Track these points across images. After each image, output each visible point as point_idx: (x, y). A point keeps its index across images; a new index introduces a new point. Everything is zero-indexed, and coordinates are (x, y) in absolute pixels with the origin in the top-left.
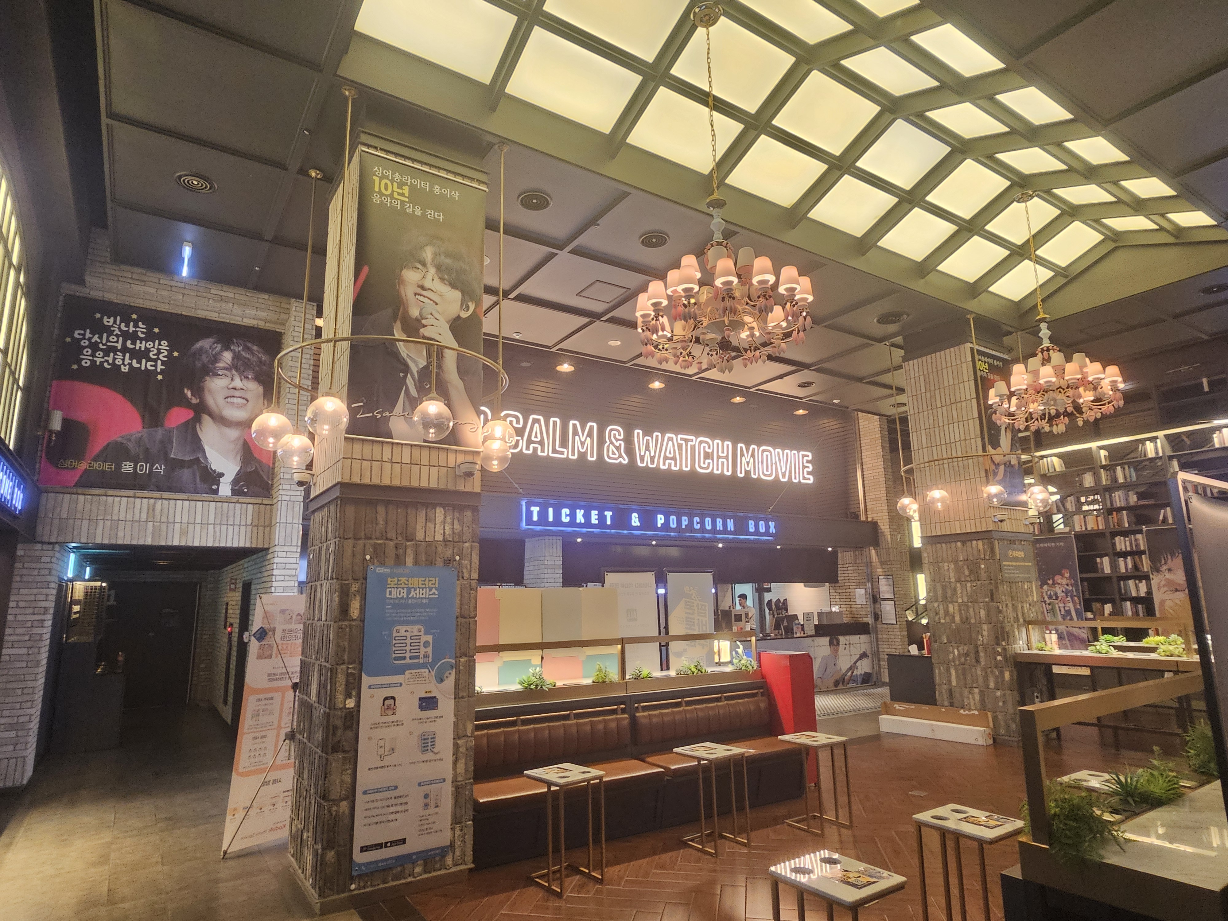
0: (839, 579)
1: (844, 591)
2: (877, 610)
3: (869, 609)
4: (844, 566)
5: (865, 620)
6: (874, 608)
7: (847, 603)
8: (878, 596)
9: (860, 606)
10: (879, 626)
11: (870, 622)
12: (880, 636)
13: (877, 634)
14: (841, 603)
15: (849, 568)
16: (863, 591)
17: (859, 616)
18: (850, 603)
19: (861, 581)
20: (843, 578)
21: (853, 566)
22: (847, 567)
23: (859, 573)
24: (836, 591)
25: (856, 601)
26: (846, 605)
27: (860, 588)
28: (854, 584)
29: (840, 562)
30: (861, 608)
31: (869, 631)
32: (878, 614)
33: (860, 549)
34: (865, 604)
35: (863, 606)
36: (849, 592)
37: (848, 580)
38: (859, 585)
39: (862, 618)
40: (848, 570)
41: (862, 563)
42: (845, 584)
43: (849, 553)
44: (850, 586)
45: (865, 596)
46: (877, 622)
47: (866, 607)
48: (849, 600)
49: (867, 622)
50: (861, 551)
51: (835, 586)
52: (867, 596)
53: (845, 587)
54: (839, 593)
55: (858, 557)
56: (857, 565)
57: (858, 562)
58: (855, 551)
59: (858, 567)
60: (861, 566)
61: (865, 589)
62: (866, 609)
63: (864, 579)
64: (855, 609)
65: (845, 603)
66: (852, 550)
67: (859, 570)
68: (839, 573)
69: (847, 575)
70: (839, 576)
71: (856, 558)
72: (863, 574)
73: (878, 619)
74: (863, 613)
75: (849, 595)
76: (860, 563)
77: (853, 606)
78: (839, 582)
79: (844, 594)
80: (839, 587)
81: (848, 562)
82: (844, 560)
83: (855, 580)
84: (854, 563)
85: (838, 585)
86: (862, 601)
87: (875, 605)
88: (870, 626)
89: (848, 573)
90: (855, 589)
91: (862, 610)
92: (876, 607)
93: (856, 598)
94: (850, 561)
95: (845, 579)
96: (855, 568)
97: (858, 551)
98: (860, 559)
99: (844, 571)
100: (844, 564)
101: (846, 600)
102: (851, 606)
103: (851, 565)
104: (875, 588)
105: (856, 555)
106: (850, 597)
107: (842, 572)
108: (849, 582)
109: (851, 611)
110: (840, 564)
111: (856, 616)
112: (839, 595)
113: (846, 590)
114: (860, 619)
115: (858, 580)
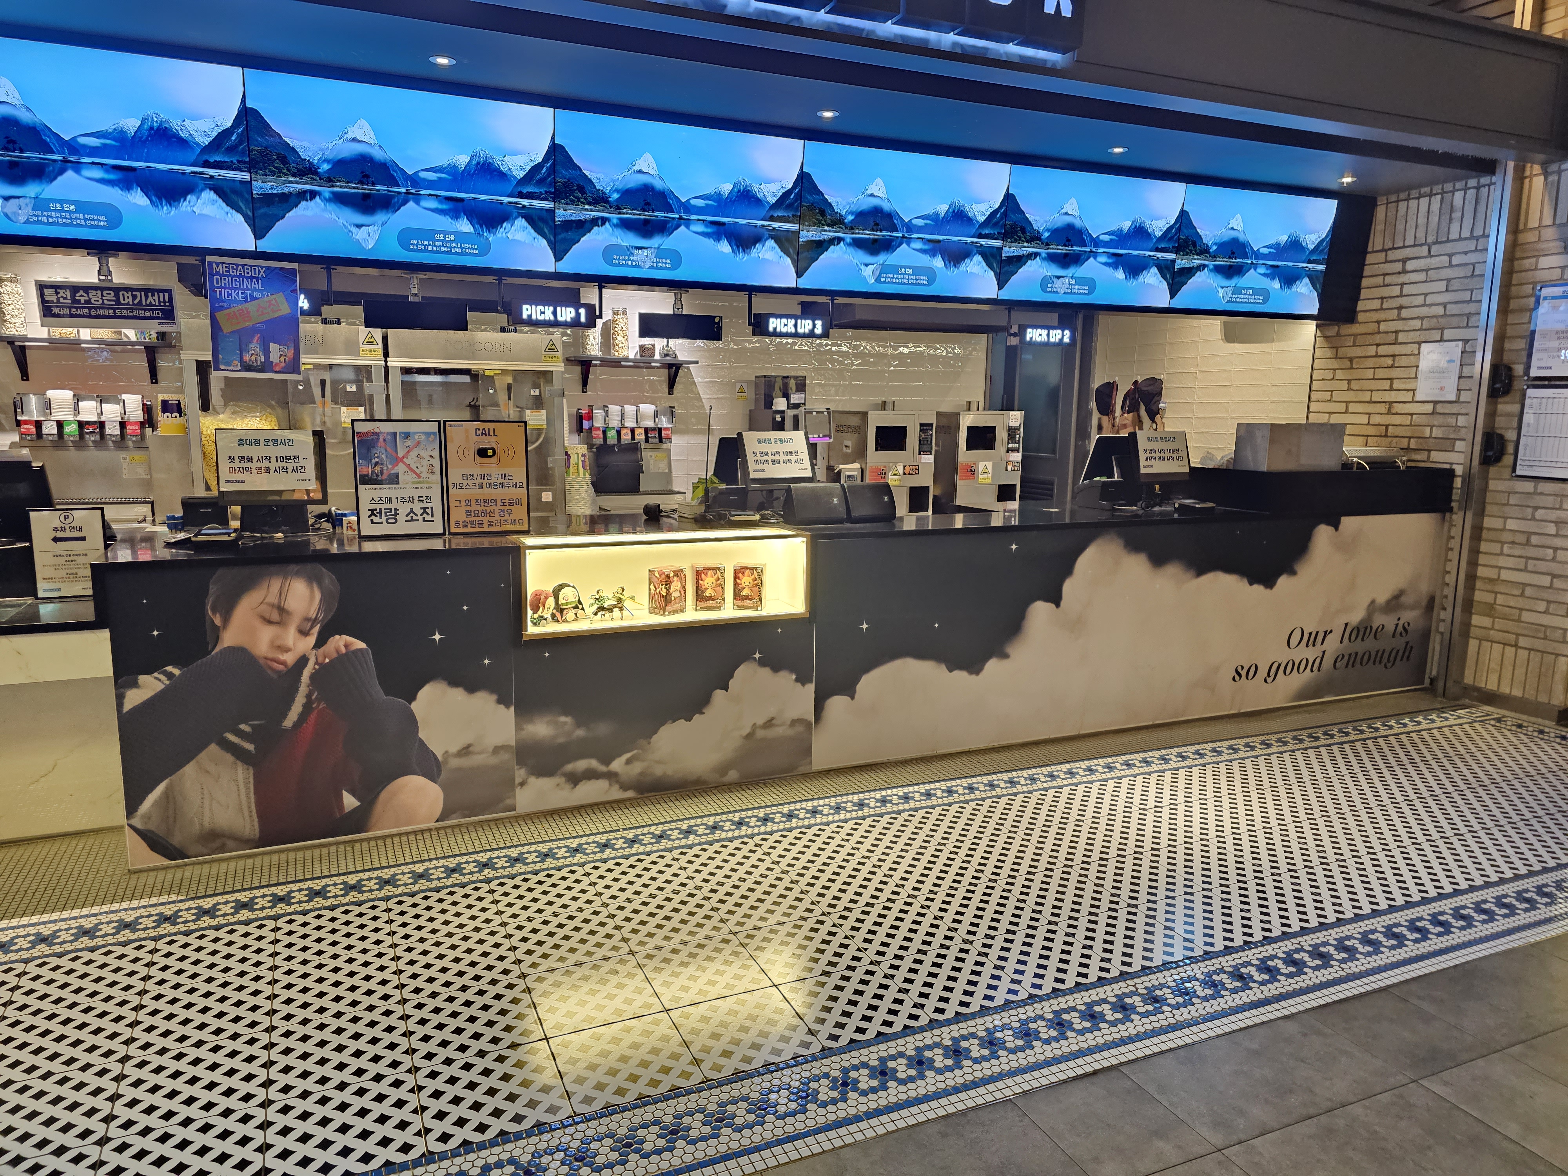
0: (1361, 306)
1: (1372, 351)
2: (1500, 423)
3: (1462, 421)
4: (1392, 255)
5: (1440, 459)
6: (1491, 415)
7: (1376, 397)
8: (1519, 369)
9: (1429, 408)
10: (1493, 485)
11: (1459, 470)
12: (1488, 522)
13: (1481, 513)
14: (1350, 396)
15: (1410, 265)
16: (1454, 351)
17: (1415, 444)
18: (1393, 396)
19: (1452, 309)
20: (1376, 304)
21: (1430, 255)
22: (1404, 261)
23: (1448, 281)
24: (1342, 352)
25: (1414, 391)
26: (1371, 402)
27: (1441, 340)
28: (1417, 324)
29: (1376, 241)
30: (1434, 413)
31: (1450, 500)
32: (1501, 437)
33: (1472, 182)
34: (1453, 398)
35: (1439, 408)
36: (1394, 356)
37: (1400, 308)
38: (1442, 329)
39: (1429, 451)
40: (1404, 271)
41: (1472, 237)
42: (1383, 327)
43: (1424, 201)
44: (1400, 335)
45: (1461, 371)
46: (1493, 470)
47: (1454, 411)
48: (1386, 385)
49: (1447, 466)
50: (1478, 188)
51: (1338, 335)
52: (1466, 371)
53: (1378, 339)
54: (1351, 360)
55: (1457, 215)
56: (1448, 248)
57: (1454, 235)
58: (1453, 192)
59: (1450, 256)
60: (1466, 253)
61: (1466, 341)
62: (1451, 421)
63: (1467, 302)
64: (1406, 420)
65: (1367, 396)
66: (1437, 189)
67: (1451, 266)
68: (1365, 282)
69: (1396, 290)
70: (1364, 294)
71: (1451, 219)
72: (1467, 281)
73: (1498, 459)
74: (1436, 432)
75: (1392, 366)
76: (1460, 239)
77: (1397, 408)
78: (1361, 317)
79: (1370, 363)
80: (1355, 336)
81: (1409, 241)
82: (1400, 226)
83: (1424, 311)
84: (1434, 243)
85: (1355, 329)
86: (1442, 389)
87: (1496, 403)
88: (1458, 482)
89: (1402, 285)
90: (1419, 343)
91: (1435, 423)
92: (1499, 412)
93: (1416, 377)
94: (1421, 235)
95: (1384, 306)
96: (1438, 259)
97: (1463, 192)
98: (1465, 223)
99: (1387, 274)
100: (1393, 248)
101: (1373, 385)
102: (1390, 409)
103: (1424, 251)
104: (1509, 337)
105: (1452, 210)
106: (1395, 373)
107: (1380, 280)
108: (1402, 316)
109: (1387, 426)
110: (1373, 252)
111: (1404, 443)
112: (1352, 368)
113: (1380, 348)
114: (1417, 457)
115: (1441, 307)
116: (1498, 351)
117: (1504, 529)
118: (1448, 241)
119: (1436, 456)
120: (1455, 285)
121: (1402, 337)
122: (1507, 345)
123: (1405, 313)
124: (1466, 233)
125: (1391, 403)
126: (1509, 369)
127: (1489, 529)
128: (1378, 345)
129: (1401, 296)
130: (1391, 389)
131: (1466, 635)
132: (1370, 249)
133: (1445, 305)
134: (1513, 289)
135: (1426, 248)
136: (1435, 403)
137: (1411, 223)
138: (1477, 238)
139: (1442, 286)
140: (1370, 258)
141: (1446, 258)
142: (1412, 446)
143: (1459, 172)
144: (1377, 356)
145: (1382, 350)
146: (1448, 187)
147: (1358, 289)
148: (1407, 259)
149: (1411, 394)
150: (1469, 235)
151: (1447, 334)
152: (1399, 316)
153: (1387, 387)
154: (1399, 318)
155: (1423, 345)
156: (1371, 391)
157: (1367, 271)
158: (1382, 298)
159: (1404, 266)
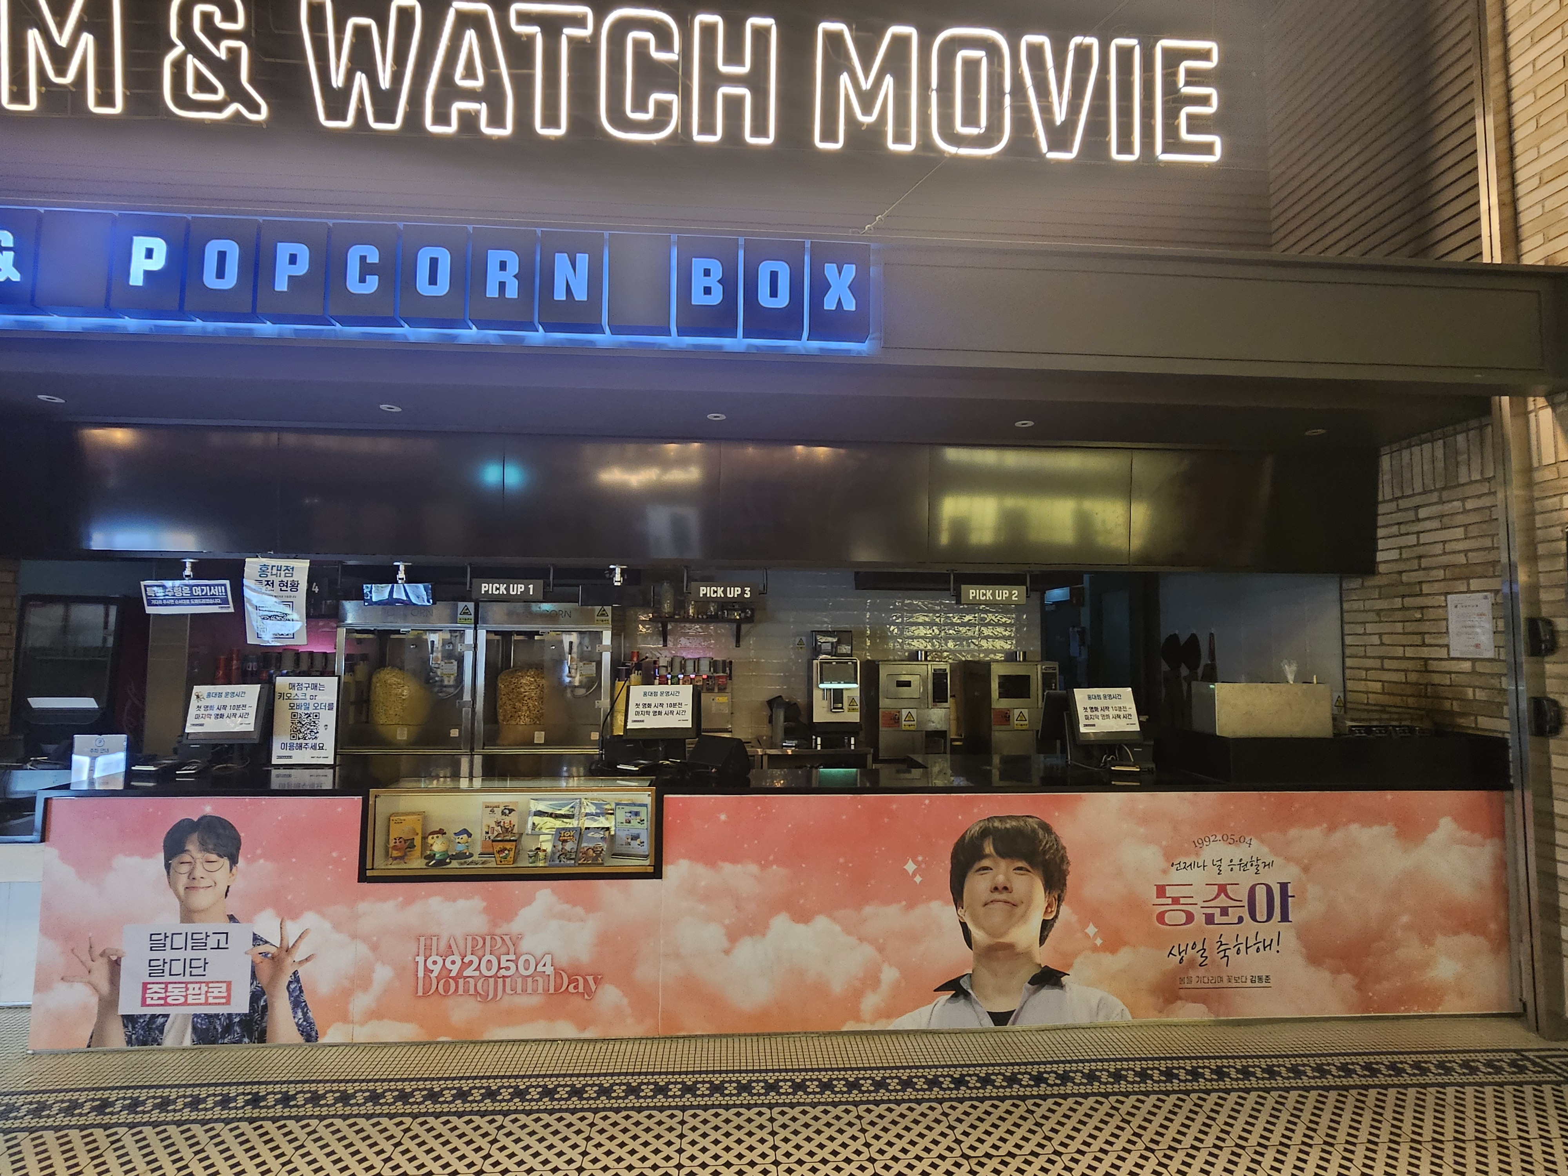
0: (1380, 556)
1: (1398, 603)
2: (1551, 685)
3: (1504, 681)
4: (1403, 503)
5: (1486, 723)
6: (1533, 677)
7: (1410, 652)
9: (1467, 666)
11: (1511, 737)
15: (1423, 513)
16: (1484, 602)
17: (1456, 707)
18: (1425, 652)
19: (1475, 558)
20: (1394, 555)
21: (1441, 502)
22: (1417, 509)
23: (1466, 527)
24: (1368, 605)
25: (1447, 646)
26: (1404, 658)
27: (1468, 591)
28: (1440, 574)
29: (1385, 490)
30: (1473, 672)
31: (1507, 775)
32: (1556, 703)
33: (1473, 424)
34: (1492, 656)
35: (1479, 667)
36: (1422, 608)
37: (1420, 558)
38: (1468, 579)
39: (1476, 716)
40: (1418, 520)
42: (1405, 578)
43: (1427, 447)
44: (1425, 586)
45: (1495, 625)
46: (1551, 743)
47: (1496, 671)
48: (1417, 640)
49: (1498, 735)
50: (1479, 429)
51: (1362, 587)
52: (1499, 625)
54: (1379, 612)
55: (1463, 457)
56: (1459, 493)
57: (1462, 480)
58: (1454, 435)
59: (1463, 500)
60: (1477, 497)
61: (1492, 592)
62: (1493, 681)
63: (1489, 549)
64: (1446, 679)
65: (1400, 652)
66: (1438, 433)
67: (1465, 511)
68: (1381, 533)
69: (1412, 540)
70: (1381, 544)
71: (1457, 463)
72: (1484, 526)
73: (1556, 730)
74: (1481, 695)
75: (1421, 620)
76: (1471, 482)
77: (1433, 665)
78: (1382, 568)
79: (1398, 616)
80: (1379, 588)
81: (1418, 488)
82: (1407, 474)
83: (1445, 559)
84: (1444, 489)
85: (1377, 580)
86: (1478, 645)
87: (1541, 662)
89: (1418, 533)
90: (1445, 595)
91: (1477, 684)
92: (1548, 673)
93: (1447, 632)
94: (1428, 481)
95: (1404, 556)
96: (1450, 505)
97: (1464, 434)
98: (1473, 466)
99: (1401, 523)
100: (1403, 497)
101: (1404, 640)
102: (1426, 665)
103: (1434, 497)
104: (1545, 587)
105: (1457, 452)
106: (1426, 627)
107: (1394, 530)
108: (1423, 566)
109: (1426, 685)
110: (1384, 501)
111: (1447, 704)
112: (1380, 622)
113: (1406, 599)
114: (1462, 721)
115: (1462, 555)
118: (1458, 485)
119: (1482, 721)
120: (1473, 531)
121: (1426, 588)
123: (1424, 563)
124: (1476, 476)
125: (1425, 659)
128: (1403, 596)
129: (1418, 544)
130: (1424, 645)
132: (1380, 498)
133: (1466, 552)
135: (1436, 494)
136: (1474, 660)
137: (1417, 470)
138: (1489, 481)
139: (1460, 533)
140: (1381, 509)
141: (1459, 503)
142: (1457, 709)
144: (1403, 608)
145: (1409, 602)
146: (1449, 430)
147: (1375, 539)
148: (1419, 507)
149: (1445, 650)
150: (1479, 477)
151: (1475, 584)
152: (1420, 566)
153: (1419, 642)
154: (1420, 568)
155: (1449, 597)
156: (1404, 646)
157: (1381, 521)
158: (1400, 548)
159: (1417, 514)
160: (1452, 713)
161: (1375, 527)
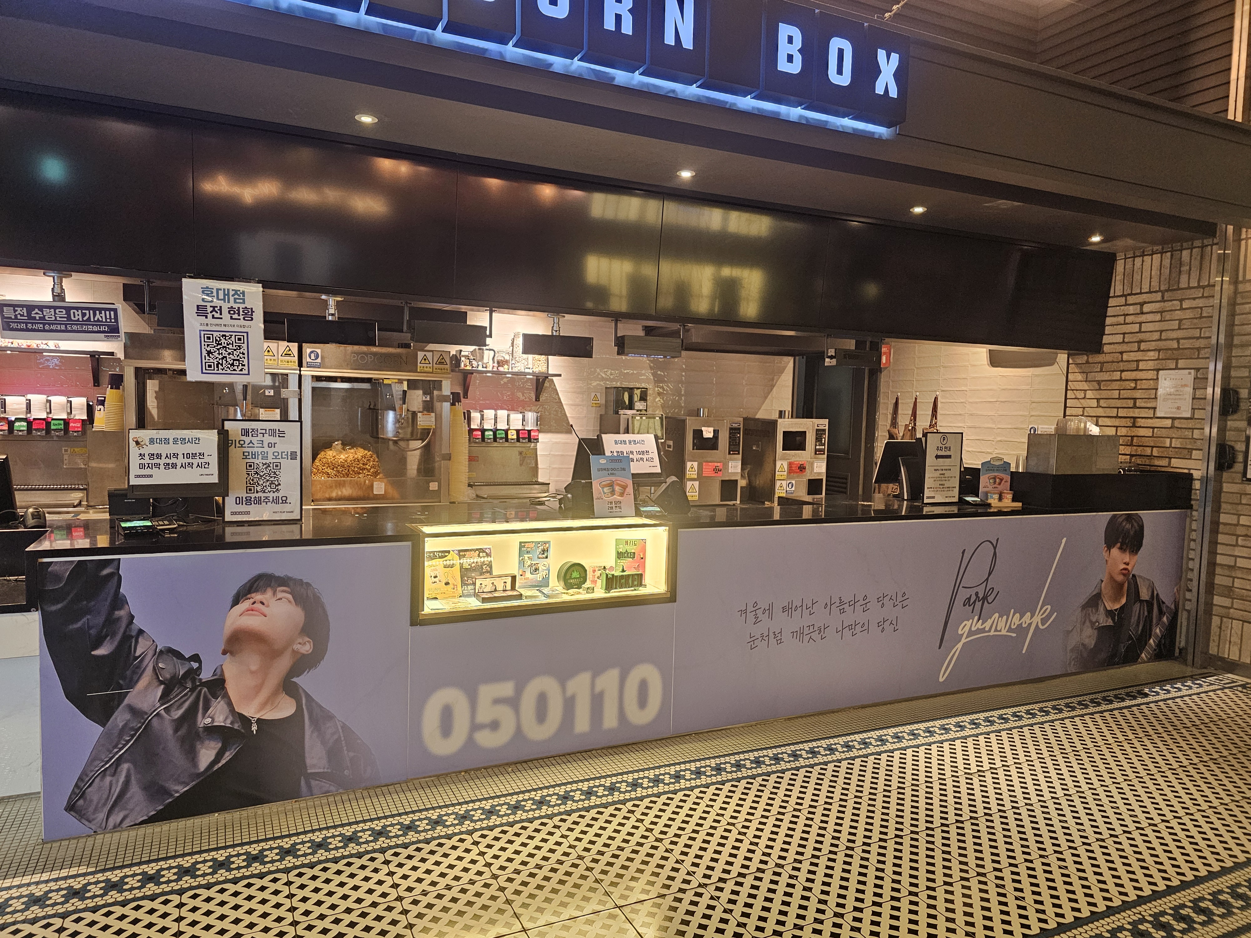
0: (1105, 339)
1: (1117, 375)
2: (1230, 435)
3: (1198, 434)
4: (1131, 300)
5: (1179, 465)
6: (1222, 430)
7: (1122, 413)
8: (1244, 393)
9: (1168, 423)
10: (1226, 487)
11: (1196, 474)
12: (1223, 518)
13: (1218, 511)
14: (1100, 412)
15: (1146, 308)
16: (1188, 377)
17: (1155, 452)
18: (1136, 413)
19: (1185, 344)
20: (1119, 338)
21: (1163, 300)
22: (1142, 304)
23: (1180, 321)
24: (1091, 376)
25: (1155, 408)
26: (1117, 417)
27: (1177, 368)
28: (1155, 355)
29: (1117, 287)
30: (1172, 427)
31: (1191, 499)
32: (1232, 448)
33: (1198, 243)
34: (1189, 415)
35: (1177, 423)
36: (1136, 380)
37: (1140, 342)
38: (1177, 360)
39: (1170, 458)
40: (1142, 313)
41: (1199, 287)
42: (1125, 357)
43: (1157, 257)
44: (1141, 363)
45: (1194, 394)
46: (1225, 475)
47: (1190, 426)
48: (1130, 403)
49: (1186, 471)
50: (1203, 247)
51: (1087, 362)
52: (1199, 393)
53: (1122, 366)
54: (1099, 382)
55: (1185, 268)
56: (1179, 294)
57: (1183, 284)
58: (1181, 250)
59: (1181, 301)
60: (1194, 299)
61: (1197, 370)
62: (1188, 433)
63: (1198, 338)
64: (1149, 432)
65: (1114, 412)
66: (1168, 247)
67: (1182, 309)
68: (1108, 321)
69: (1136, 328)
70: (1108, 330)
71: (1180, 271)
72: (1195, 321)
73: (1230, 467)
74: (1176, 443)
75: (1135, 388)
76: (1189, 288)
77: (1140, 422)
78: (1106, 348)
79: (1116, 385)
80: (1102, 363)
81: (1145, 289)
82: (1137, 277)
83: (1161, 344)
84: (1167, 291)
85: (1100, 358)
86: (1178, 408)
87: (1226, 421)
88: (1197, 485)
89: (1140, 323)
90: (1158, 370)
91: (1174, 436)
92: (1228, 427)
93: (1156, 398)
94: (1155, 283)
95: (1126, 340)
96: (1170, 303)
97: (1189, 251)
98: (1193, 275)
99: (1127, 315)
100: (1131, 294)
101: (1119, 403)
102: (1134, 423)
103: (1159, 296)
104: (1235, 367)
105: (1181, 264)
106: (1138, 394)
107: (1121, 319)
108: (1142, 348)
109: (1132, 437)
110: (1114, 297)
111: (1148, 451)
112: (1100, 389)
113: (1124, 374)
114: (1157, 462)
115: (1175, 342)
116: (1226, 377)
117: (1238, 525)
118: (1179, 289)
119: (1175, 462)
120: (1186, 324)
121: (1142, 365)
122: (1233, 373)
123: (1143, 346)
124: (1194, 284)
125: (1135, 418)
126: (1237, 393)
127: (1225, 524)
128: (1122, 371)
129: (1140, 331)
130: (1135, 407)
131: (1209, 613)
132: (1112, 294)
133: (1178, 340)
134: (1236, 328)
135: (1160, 294)
136: (1173, 419)
137: (1146, 274)
138: (1204, 287)
139: (1175, 324)
140: (1112, 302)
141: (1178, 303)
142: (1155, 453)
143: (1187, 234)
144: (1121, 380)
145: (1125, 375)
146: (1177, 246)
147: (1103, 326)
148: (1145, 303)
149: (1152, 411)
150: (1196, 285)
151: (1181, 363)
152: (1139, 348)
153: (1131, 405)
154: (1139, 350)
155: (1161, 372)
156: (1118, 408)
157: (1110, 312)
158: (1124, 334)
159: (1141, 309)
160: (1151, 456)
161: (1105, 316)
